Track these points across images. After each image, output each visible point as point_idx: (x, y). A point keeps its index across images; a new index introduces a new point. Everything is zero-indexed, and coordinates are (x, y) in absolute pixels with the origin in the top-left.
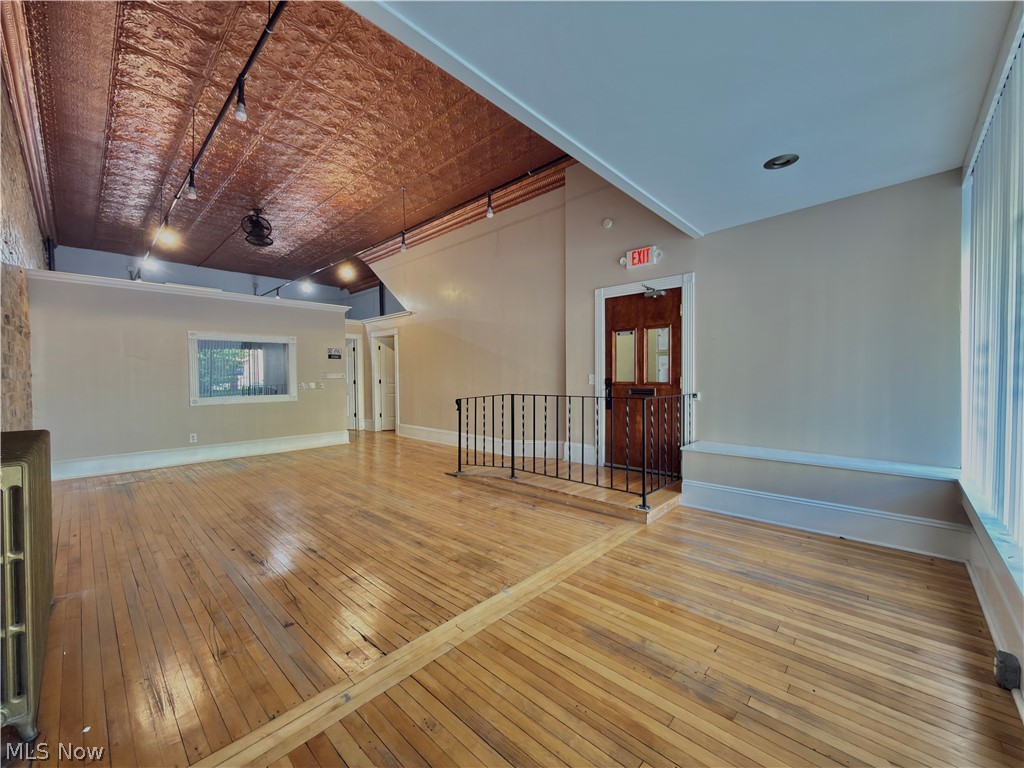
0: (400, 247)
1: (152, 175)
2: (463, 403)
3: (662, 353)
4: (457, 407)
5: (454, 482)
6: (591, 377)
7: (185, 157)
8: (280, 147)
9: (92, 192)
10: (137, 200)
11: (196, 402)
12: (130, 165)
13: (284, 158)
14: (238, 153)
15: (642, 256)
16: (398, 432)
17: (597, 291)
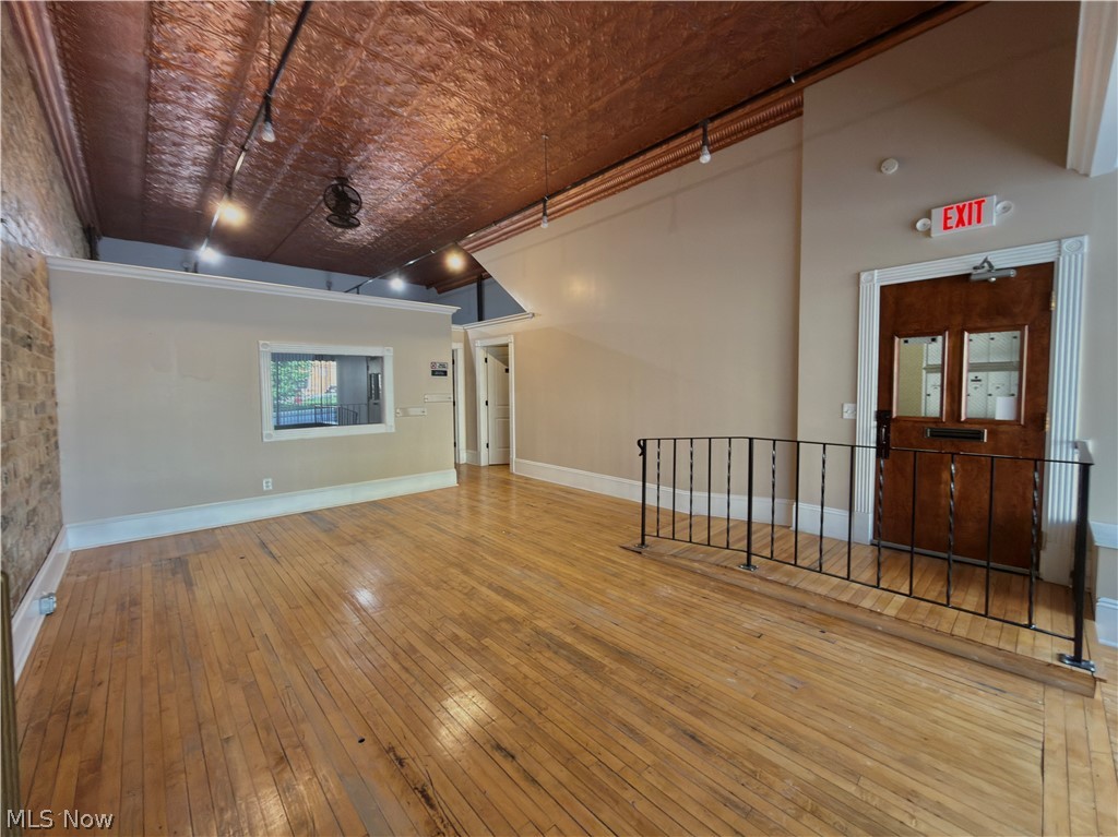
0: (541, 219)
1: (208, 126)
2: (651, 447)
3: (931, 369)
4: (640, 451)
5: (634, 562)
6: (848, 407)
7: (253, 96)
8: (386, 70)
9: (136, 158)
10: (191, 168)
11: (270, 436)
12: (181, 112)
13: (390, 89)
14: (326, 83)
15: (967, 212)
16: (513, 468)
17: (863, 276)
